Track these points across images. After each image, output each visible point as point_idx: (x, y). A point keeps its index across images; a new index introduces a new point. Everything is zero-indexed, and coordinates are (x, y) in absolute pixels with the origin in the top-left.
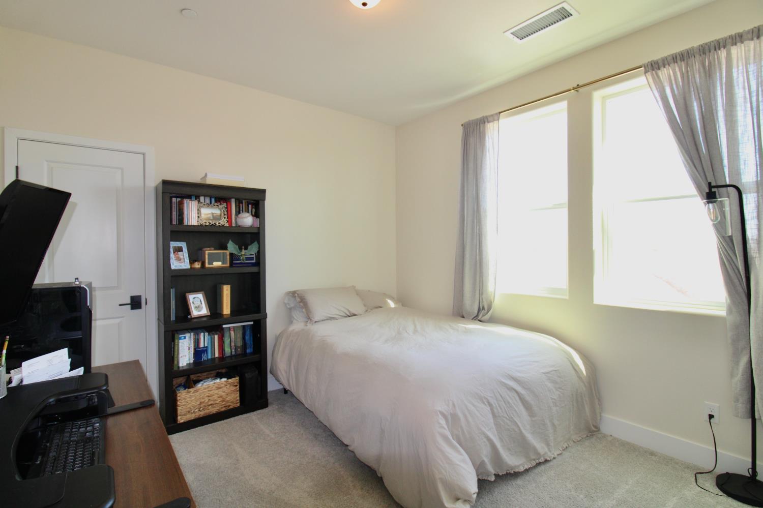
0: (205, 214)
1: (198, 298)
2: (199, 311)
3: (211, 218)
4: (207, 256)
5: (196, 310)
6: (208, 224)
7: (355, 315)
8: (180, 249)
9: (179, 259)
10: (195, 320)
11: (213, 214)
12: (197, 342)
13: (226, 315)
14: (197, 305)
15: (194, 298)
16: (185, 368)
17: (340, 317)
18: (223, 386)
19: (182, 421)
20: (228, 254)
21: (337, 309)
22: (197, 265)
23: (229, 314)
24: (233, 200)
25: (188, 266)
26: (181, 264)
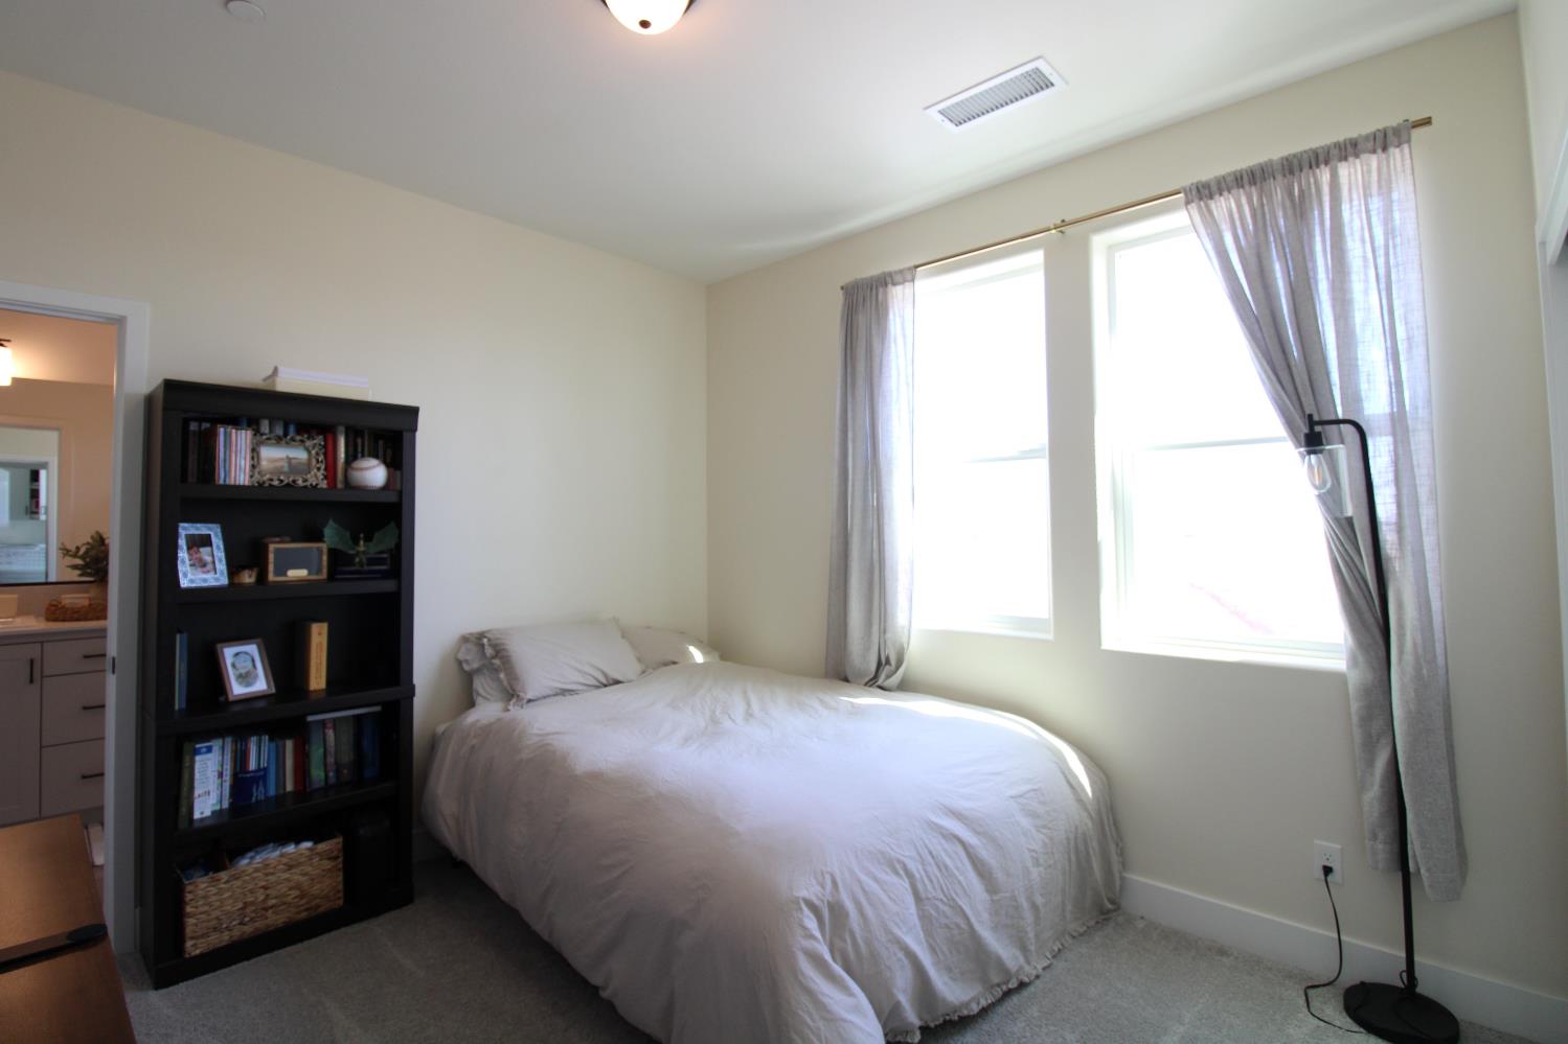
0: (271, 461)
1: (246, 653)
2: (248, 685)
3: (286, 469)
4: (271, 557)
5: (240, 683)
7: (617, 682)
8: (205, 541)
9: (201, 564)
10: (236, 708)
11: (289, 459)
12: (240, 759)
13: (315, 691)
14: (243, 671)
15: (237, 654)
16: (208, 823)
17: (585, 688)
18: (303, 860)
19: (198, 952)
20: (325, 550)
21: (580, 671)
22: (248, 578)
23: (322, 690)
24: (341, 429)
25: (224, 581)
26: (205, 576)
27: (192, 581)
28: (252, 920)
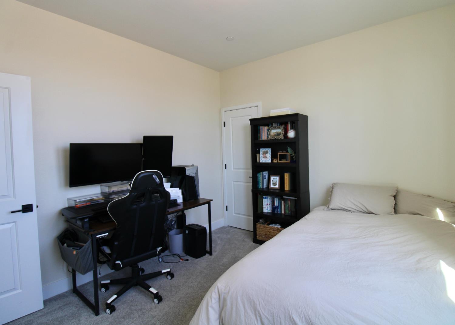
0: (274, 133)
1: (276, 178)
2: (275, 186)
3: (276, 135)
4: (278, 156)
5: (273, 185)
6: (273, 138)
7: (374, 214)
8: (267, 152)
9: (266, 157)
10: (272, 191)
11: (277, 132)
12: (273, 202)
13: (286, 190)
14: (274, 182)
15: (274, 178)
16: (266, 214)
17: (356, 211)
18: (276, 230)
19: (258, 239)
20: (289, 154)
21: (354, 204)
22: (275, 161)
23: (287, 190)
24: (289, 122)
25: (270, 161)
26: (266, 160)
27: (263, 161)
28: (267, 238)
